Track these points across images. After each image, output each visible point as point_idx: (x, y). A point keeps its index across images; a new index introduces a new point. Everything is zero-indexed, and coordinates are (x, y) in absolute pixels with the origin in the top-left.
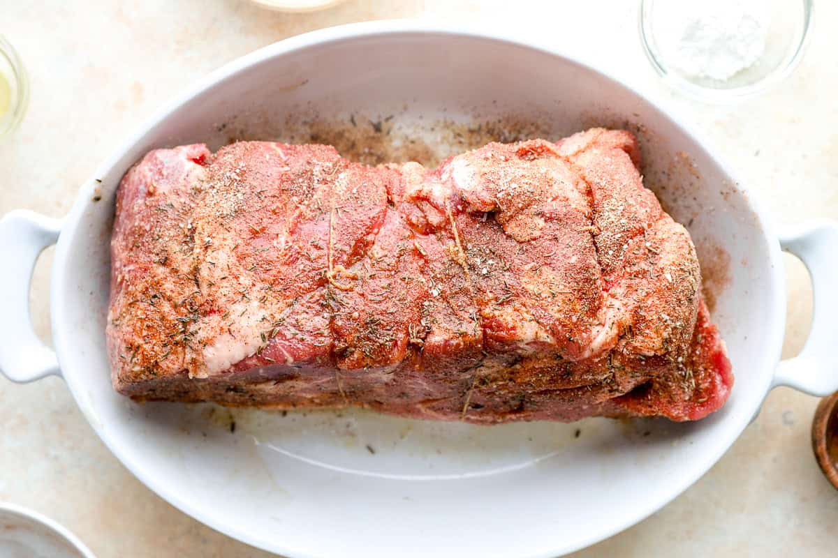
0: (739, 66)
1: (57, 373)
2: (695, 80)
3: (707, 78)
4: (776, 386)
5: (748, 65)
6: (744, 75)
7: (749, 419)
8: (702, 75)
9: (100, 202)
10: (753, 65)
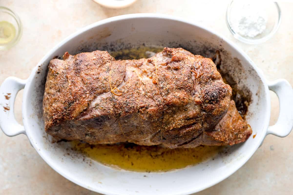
0: (257, 33)
1: (24, 133)
2: (244, 36)
3: (247, 36)
4: (268, 134)
5: (260, 33)
6: (259, 36)
7: (258, 146)
8: (246, 35)
9: (40, 74)
10: (262, 33)
